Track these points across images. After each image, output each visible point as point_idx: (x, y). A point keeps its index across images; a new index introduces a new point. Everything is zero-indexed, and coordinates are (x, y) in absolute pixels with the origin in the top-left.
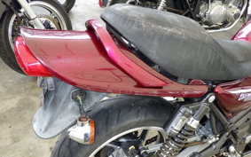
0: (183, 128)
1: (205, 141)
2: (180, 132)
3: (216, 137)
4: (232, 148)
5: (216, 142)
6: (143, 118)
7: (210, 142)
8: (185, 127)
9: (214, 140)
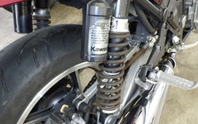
0: (110, 41)
1: (145, 47)
2: (109, 49)
3: (154, 36)
4: (176, 39)
5: (158, 41)
6: (48, 62)
7: (151, 45)
8: (111, 38)
9: (154, 40)
